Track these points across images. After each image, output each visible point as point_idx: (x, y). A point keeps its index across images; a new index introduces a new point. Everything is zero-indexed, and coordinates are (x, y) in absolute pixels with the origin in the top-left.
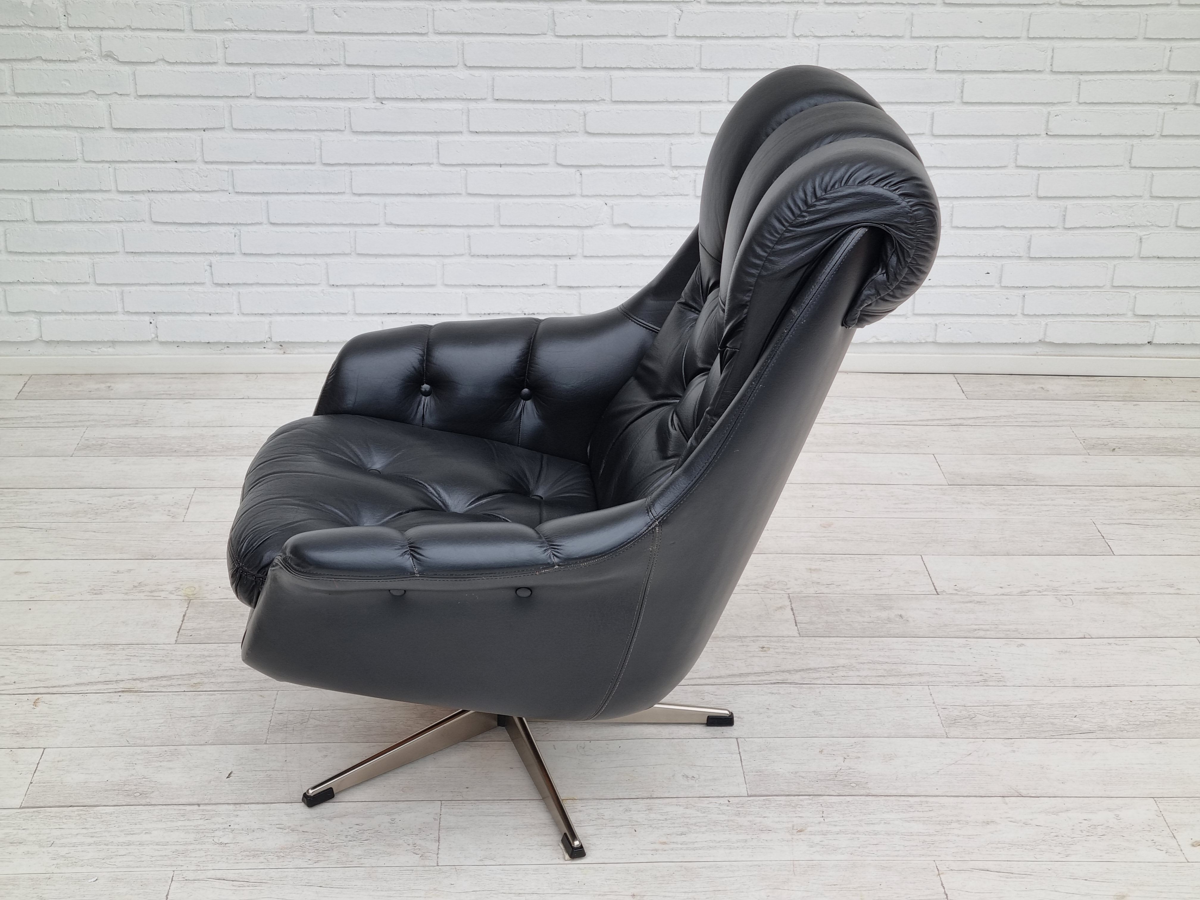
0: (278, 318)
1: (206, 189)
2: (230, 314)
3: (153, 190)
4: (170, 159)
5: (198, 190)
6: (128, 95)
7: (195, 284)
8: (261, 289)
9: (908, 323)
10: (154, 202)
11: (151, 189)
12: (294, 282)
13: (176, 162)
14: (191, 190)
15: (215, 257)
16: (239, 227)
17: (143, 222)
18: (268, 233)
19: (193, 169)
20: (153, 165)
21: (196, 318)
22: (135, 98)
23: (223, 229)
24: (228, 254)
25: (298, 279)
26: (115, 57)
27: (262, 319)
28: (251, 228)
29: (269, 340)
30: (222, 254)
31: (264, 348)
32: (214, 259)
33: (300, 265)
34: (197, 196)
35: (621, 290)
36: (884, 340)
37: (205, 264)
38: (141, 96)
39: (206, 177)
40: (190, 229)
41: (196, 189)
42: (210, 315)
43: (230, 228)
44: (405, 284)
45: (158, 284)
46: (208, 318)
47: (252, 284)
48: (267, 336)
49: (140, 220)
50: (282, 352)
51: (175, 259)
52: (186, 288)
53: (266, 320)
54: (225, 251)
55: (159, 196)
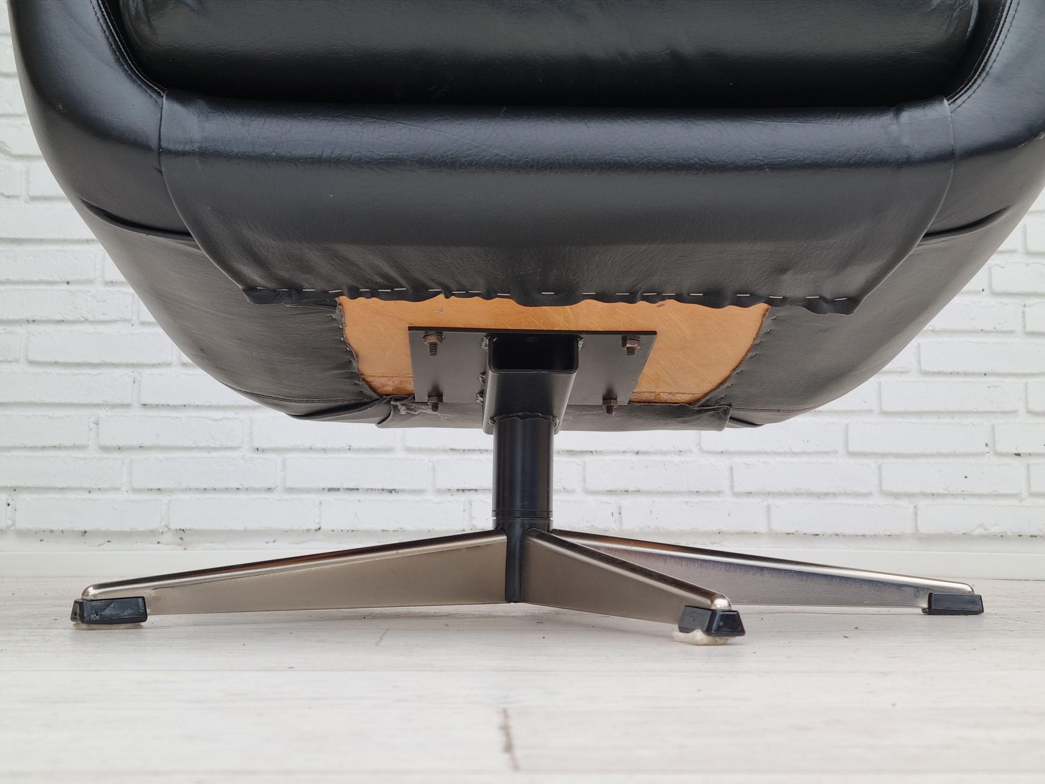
0: (181, 496)
1: (103, 318)
2: (117, 489)
3: (34, 318)
4: (61, 279)
5: (93, 319)
6: (16, 197)
7: (74, 447)
8: (161, 455)
9: (1024, 506)
10: (33, 335)
11: (32, 317)
12: (206, 444)
13: (68, 283)
14: (83, 319)
15: (104, 411)
16: (140, 370)
17: (15, 363)
18: (178, 376)
19: (89, 291)
20: (38, 287)
21: (71, 496)
22: (26, 202)
23: (118, 372)
24: (123, 406)
25: (212, 440)
26: (7, 149)
27: (160, 497)
28: (154, 371)
29: (166, 529)
30: (114, 406)
31: (159, 543)
32: (102, 413)
33: (216, 420)
34: (90, 328)
35: (640, 457)
36: (995, 530)
37: (91, 421)
38: (34, 199)
39: (104, 302)
40: (76, 371)
41: (90, 317)
42: (90, 492)
43: (128, 371)
44: (354, 446)
45: (25, 448)
46: (86, 496)
47: (149, 448)
48: (163, 524)
49: (11, 359)
50: (183, 548)
51: (51, 412)
52: (61, 454)
53: (164, 498)
54: (117, 401)
55: (40, 328)
